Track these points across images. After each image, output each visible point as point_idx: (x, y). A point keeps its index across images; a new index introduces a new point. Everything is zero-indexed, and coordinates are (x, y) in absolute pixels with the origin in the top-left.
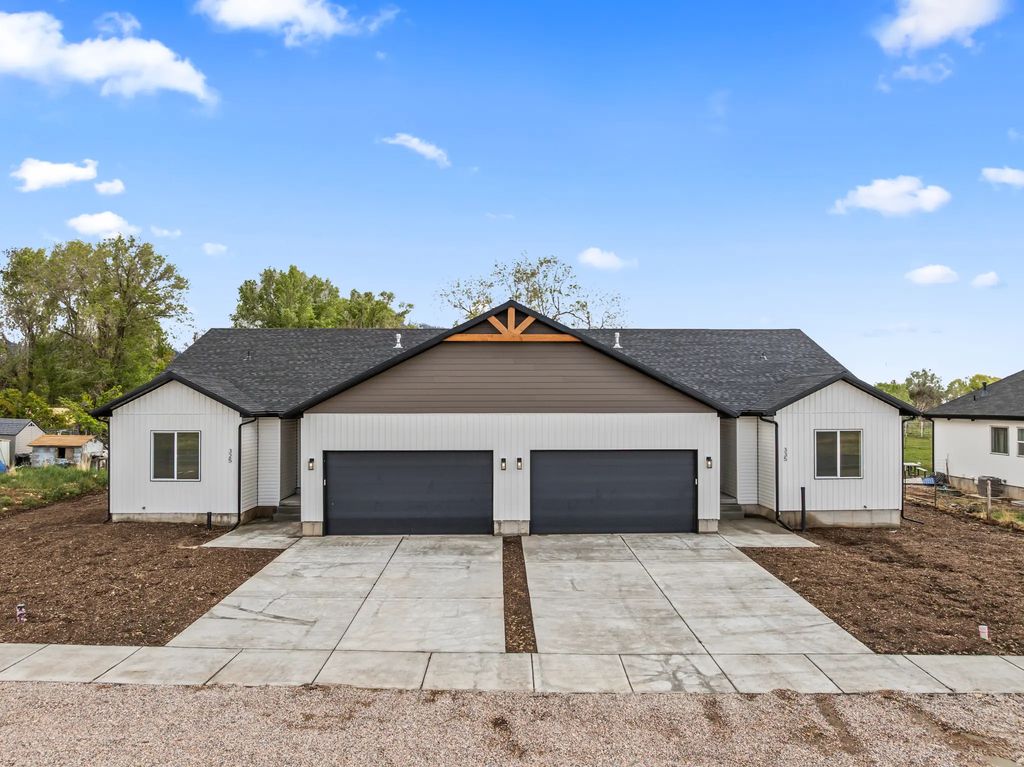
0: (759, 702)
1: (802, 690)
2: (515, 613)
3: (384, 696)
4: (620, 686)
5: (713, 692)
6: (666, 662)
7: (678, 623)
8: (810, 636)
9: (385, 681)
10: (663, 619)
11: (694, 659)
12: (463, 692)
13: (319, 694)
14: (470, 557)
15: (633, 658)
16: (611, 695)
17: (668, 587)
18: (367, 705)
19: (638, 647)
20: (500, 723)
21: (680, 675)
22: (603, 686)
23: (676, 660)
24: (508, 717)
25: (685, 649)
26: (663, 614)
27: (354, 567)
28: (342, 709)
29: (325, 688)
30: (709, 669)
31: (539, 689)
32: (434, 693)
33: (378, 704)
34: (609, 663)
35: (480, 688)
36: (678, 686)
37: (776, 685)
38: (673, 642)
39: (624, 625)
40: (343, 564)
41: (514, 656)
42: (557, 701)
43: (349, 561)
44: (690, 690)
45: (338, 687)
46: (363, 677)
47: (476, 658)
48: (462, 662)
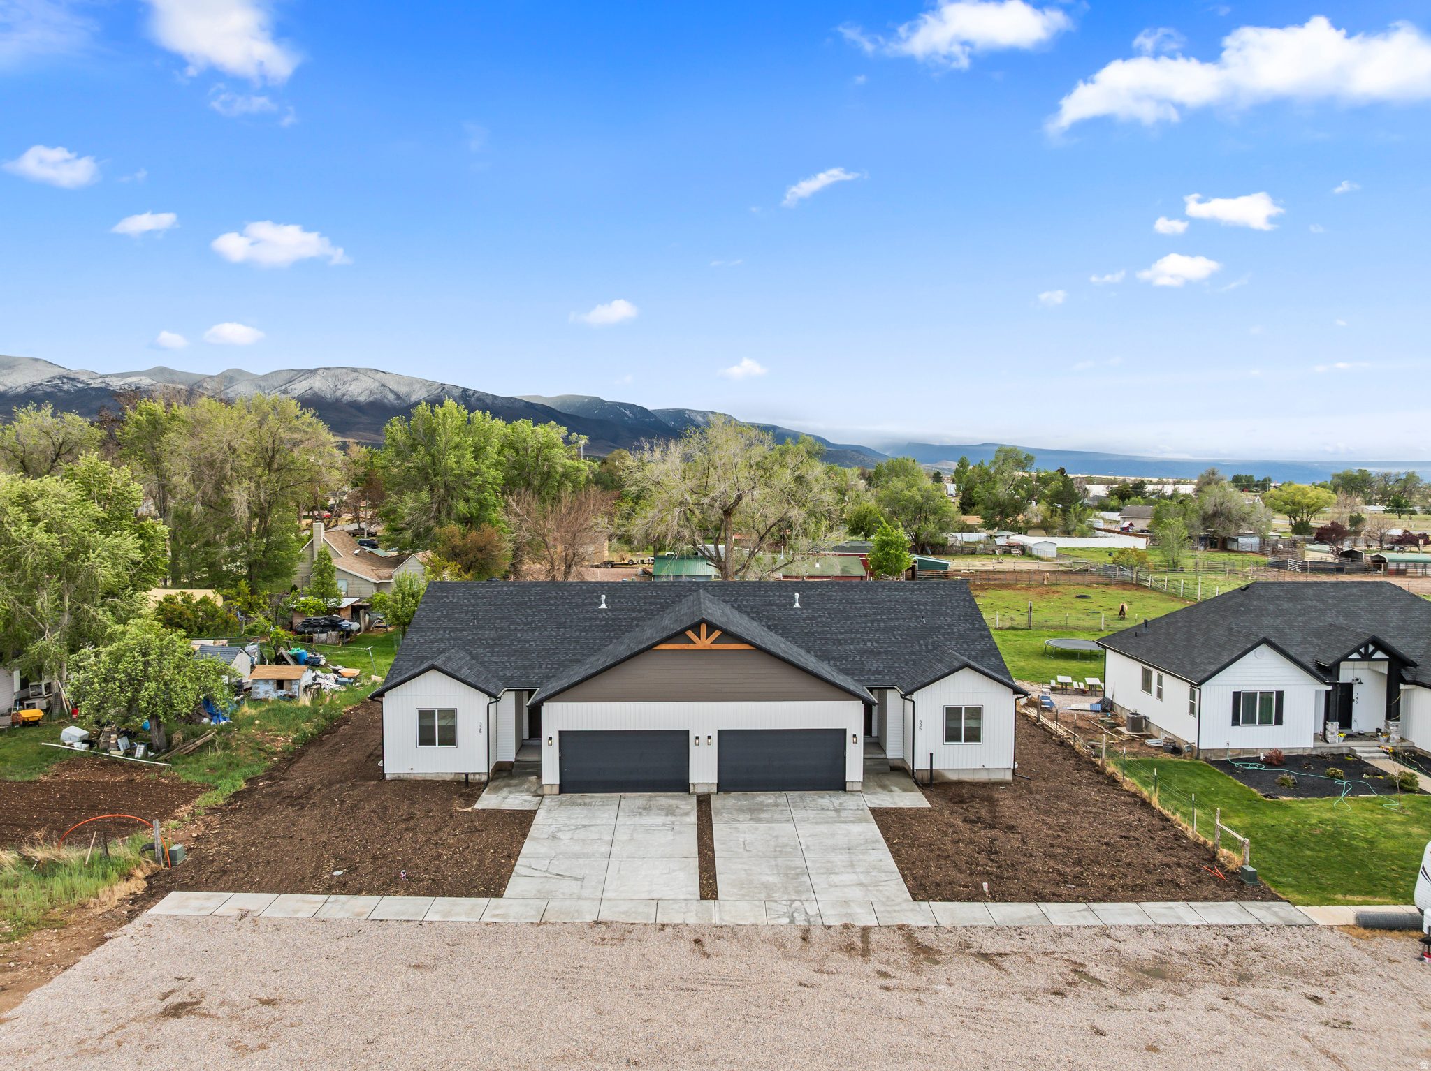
0: (832, 931)
1: (857, 924)
2: (706, 871)
3: (638, 927)
4: (761, 921)
5: (810, 924)
6: (790, 906)
7: (806, 878)
8: (881, 888)
9: (636, 918)
10: (797, 874)
11: (806, 904)
12: (678, 925)
13: (603, 927)
14: (673, 819)
15: (772, 903)
16: (755, 926)
17: (808, 847)
18: (630, 932)
19: (776, 896)
20: (698, 941)
21: (796, 914)
22: (753, 921)
23: (797, 904)
24: (702, 938)
25: (804, 897)
26: (798, 871)
27: (592, 828)
28: (618, 935)
29: (605, 923)
30: (812, 910)
31: (718, 923)
32: (663, 925)
33: (636, 932)
34: (758, 906)
35: (687, 922)
36: (792, 921)
37: (845, 921)
38: (798, 892)
39: (772, 879)
40: (584, 826)
41: (705, 902)
42: (727, 930)
43: (587, 823)
44: (798, 924)
45: (612, 922)
46: (623, 916)
47: (683, 904)
48: (676, 906)
